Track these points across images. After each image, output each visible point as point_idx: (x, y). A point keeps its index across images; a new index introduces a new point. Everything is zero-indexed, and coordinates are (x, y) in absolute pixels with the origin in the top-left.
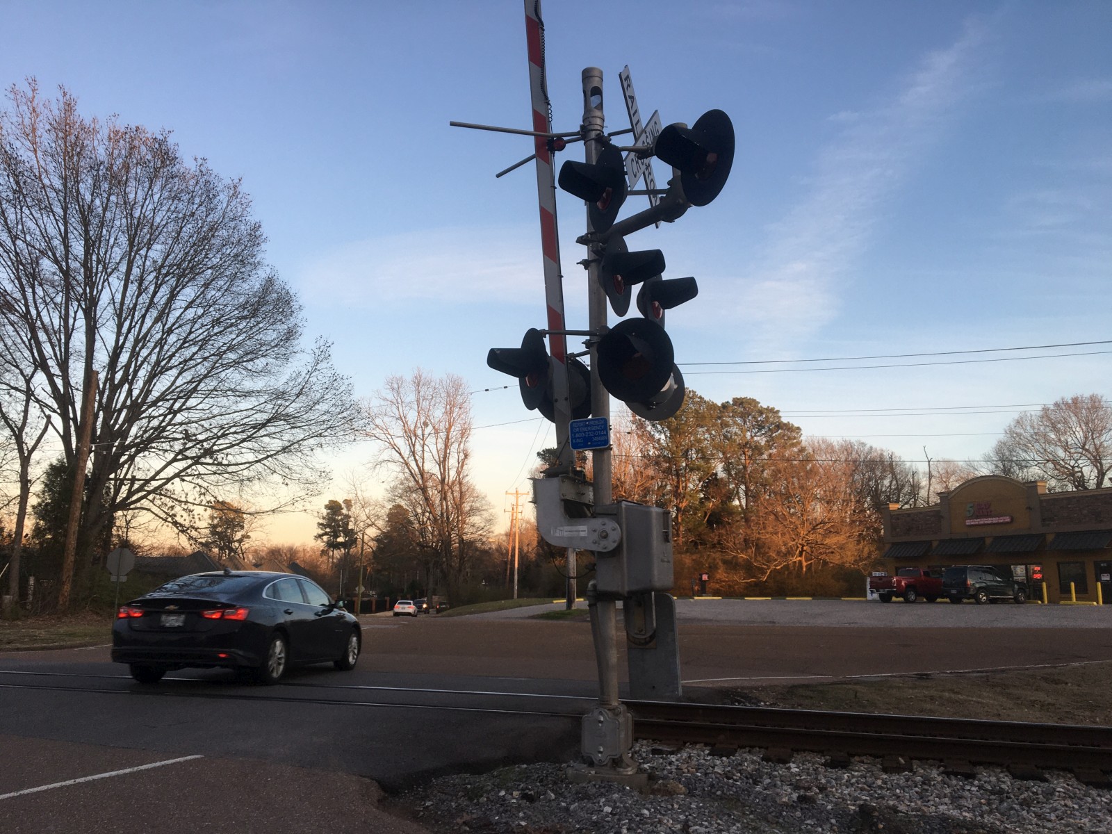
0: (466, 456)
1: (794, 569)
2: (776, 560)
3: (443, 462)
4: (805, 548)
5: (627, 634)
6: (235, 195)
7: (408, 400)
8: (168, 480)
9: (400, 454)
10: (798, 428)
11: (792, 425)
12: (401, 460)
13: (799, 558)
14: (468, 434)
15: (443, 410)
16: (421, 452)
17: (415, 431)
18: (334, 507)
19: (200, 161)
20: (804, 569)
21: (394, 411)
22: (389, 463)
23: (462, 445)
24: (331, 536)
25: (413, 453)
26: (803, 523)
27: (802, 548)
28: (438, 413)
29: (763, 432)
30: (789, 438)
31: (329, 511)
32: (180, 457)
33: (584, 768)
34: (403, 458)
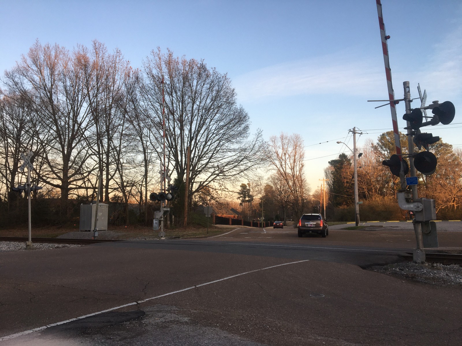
0: (303, 166)
1: (451, 208)
2: (442, 204)
3: (293, 169)
4: (456, 199)
5: (422, 232)
6: (226, 79)
7: (278, 145)
8: (210, 181)
9: (277, 166)
10: (451, 145)
11: (448, 144)
12: (277, 169)
13: (453, 203)
14: (303, 157)
15: (293, 148)
16: (285, 165)
17: (281, 157)
18: (243, 186)
19: (213, 69)
20: (455, 208)
21: (273, 150)
22: (272, 170)
23: (301, 162)
24: (243, 198)
25: (281, 165)
26: (455, 188)
27: (454, 199)
28: (290, 149)
29: (434, 148)
30: (446, 150)
31: (242, 188)
32: (213, 174)
33: (414, 264)
34: (278, 168)
